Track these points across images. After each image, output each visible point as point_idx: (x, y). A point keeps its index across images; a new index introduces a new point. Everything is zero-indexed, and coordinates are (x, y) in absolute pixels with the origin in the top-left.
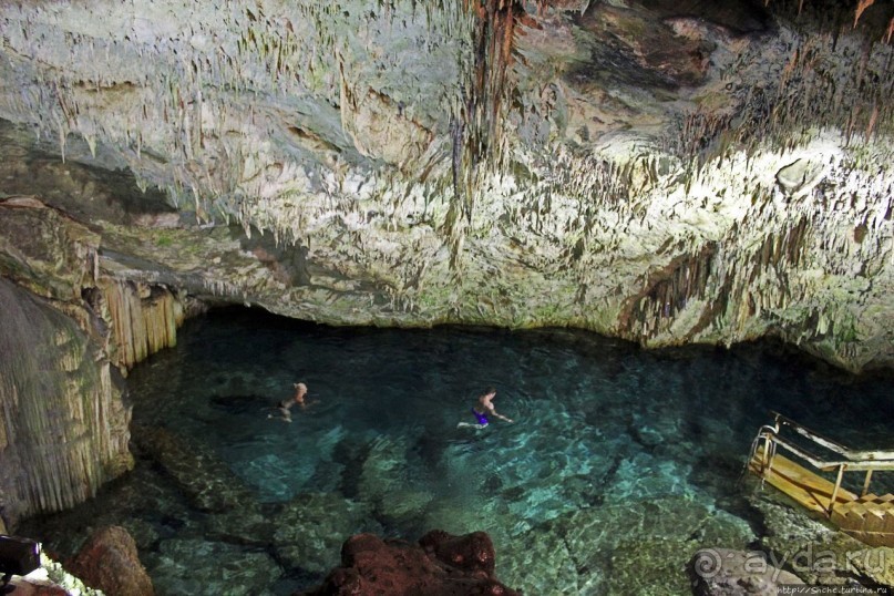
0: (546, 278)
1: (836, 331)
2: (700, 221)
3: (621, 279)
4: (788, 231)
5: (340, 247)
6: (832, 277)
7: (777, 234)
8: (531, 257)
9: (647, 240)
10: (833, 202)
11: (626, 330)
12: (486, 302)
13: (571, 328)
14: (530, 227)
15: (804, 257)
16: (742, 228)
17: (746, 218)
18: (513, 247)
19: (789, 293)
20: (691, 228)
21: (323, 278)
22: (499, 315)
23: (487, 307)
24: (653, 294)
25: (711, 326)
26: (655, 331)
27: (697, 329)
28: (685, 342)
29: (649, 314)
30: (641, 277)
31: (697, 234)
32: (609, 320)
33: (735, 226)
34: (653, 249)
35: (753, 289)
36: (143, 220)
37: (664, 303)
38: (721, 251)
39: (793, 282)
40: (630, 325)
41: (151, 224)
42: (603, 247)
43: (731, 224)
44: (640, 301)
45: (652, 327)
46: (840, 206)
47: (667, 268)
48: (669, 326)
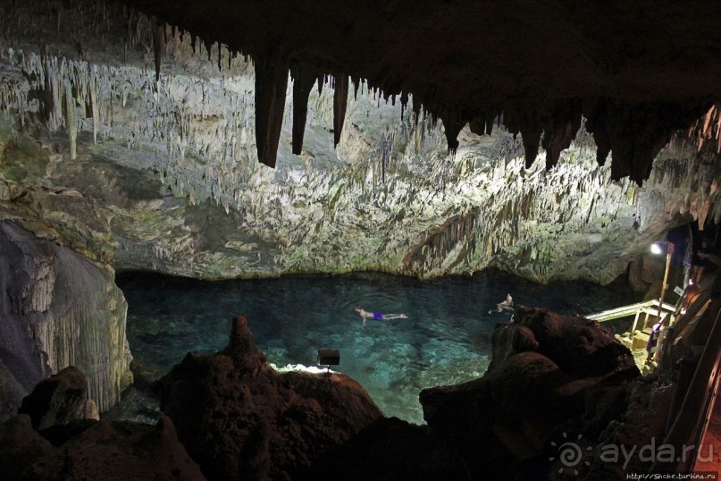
0: (366, 236)
1: (540, 257)
2: (473, 195)
3: (409, 235)
4: (521, 198)
5: (267, 219)
6: (543, 225)
7: (514, 201)
8: (368, 222)
9: (439, 208)
10: (550, 181)
11: (407, 269)
12: (321, 256)
13: (369, 271)
14: (376, 202)
15: (532, 213)
16: (496, 198)
17: (499, 191)
18: (358, 215)
19: (517, 236)
20: (466, 199)
21: (235, 243)
22: (326, 264)
23: (321, 259)
24: (430, 243)
25: (463, 261)
26: (430, 268)
27: (455, 264)
28: (445, 274)
29: (428, 256)
30: (424, 233)
31: (468, 202)
32: (396, 263)
33: (492, 197)
34: (440, 213)
35: (494, 234)
36: (139, 205)
37: (439, 248)
38: (482, 212)
39: (521, 229)
40: (411, 265)
41: (145, 207)
42: (413, 213)
43: (490, 195)
44: (421, 248)
45: (429, 265)
46: (554, 183)
47: (442, 225)
48: (440, 263)
